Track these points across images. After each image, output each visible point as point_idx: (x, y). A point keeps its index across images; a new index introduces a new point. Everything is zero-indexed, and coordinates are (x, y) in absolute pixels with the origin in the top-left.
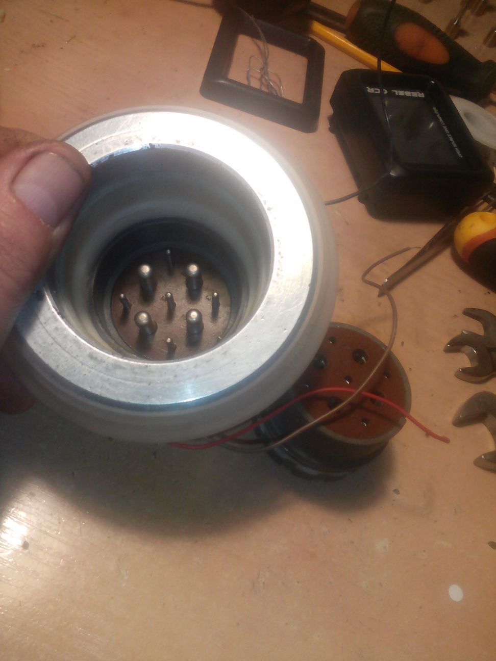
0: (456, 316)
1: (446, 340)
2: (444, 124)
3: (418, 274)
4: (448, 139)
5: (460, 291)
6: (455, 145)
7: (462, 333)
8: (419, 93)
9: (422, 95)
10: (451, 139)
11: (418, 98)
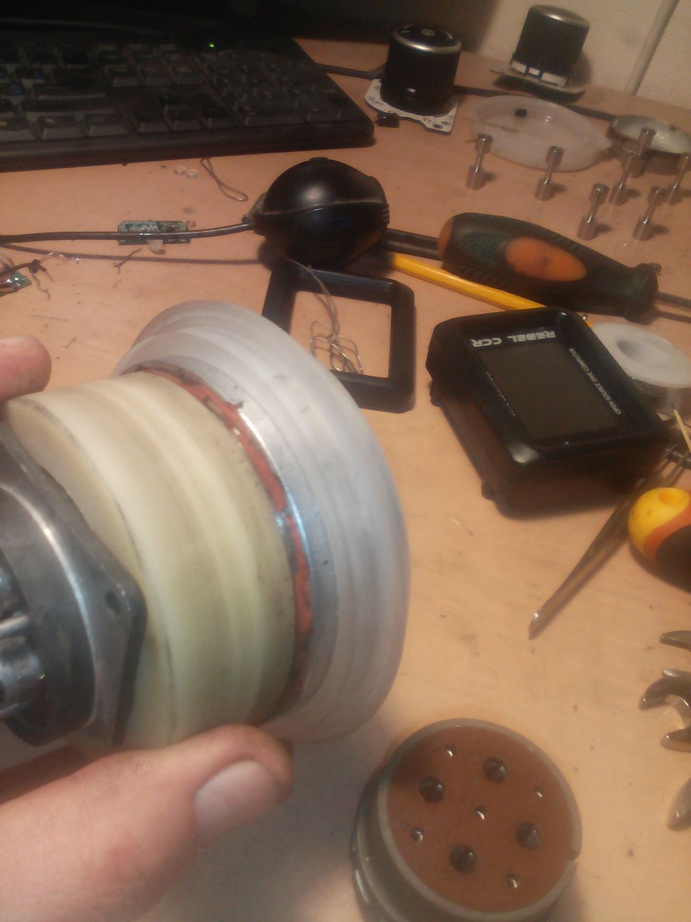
0: (650, 648)
1: (641, 690)
2: (588, 370)
3: (586, 592)
4: (596, 390)
5: (651, 607)
6: (608, 398)
7: (664, 675)
8: (546, 332)
9: (551, 335)
10: (601, 390)
11: (547, 341)
